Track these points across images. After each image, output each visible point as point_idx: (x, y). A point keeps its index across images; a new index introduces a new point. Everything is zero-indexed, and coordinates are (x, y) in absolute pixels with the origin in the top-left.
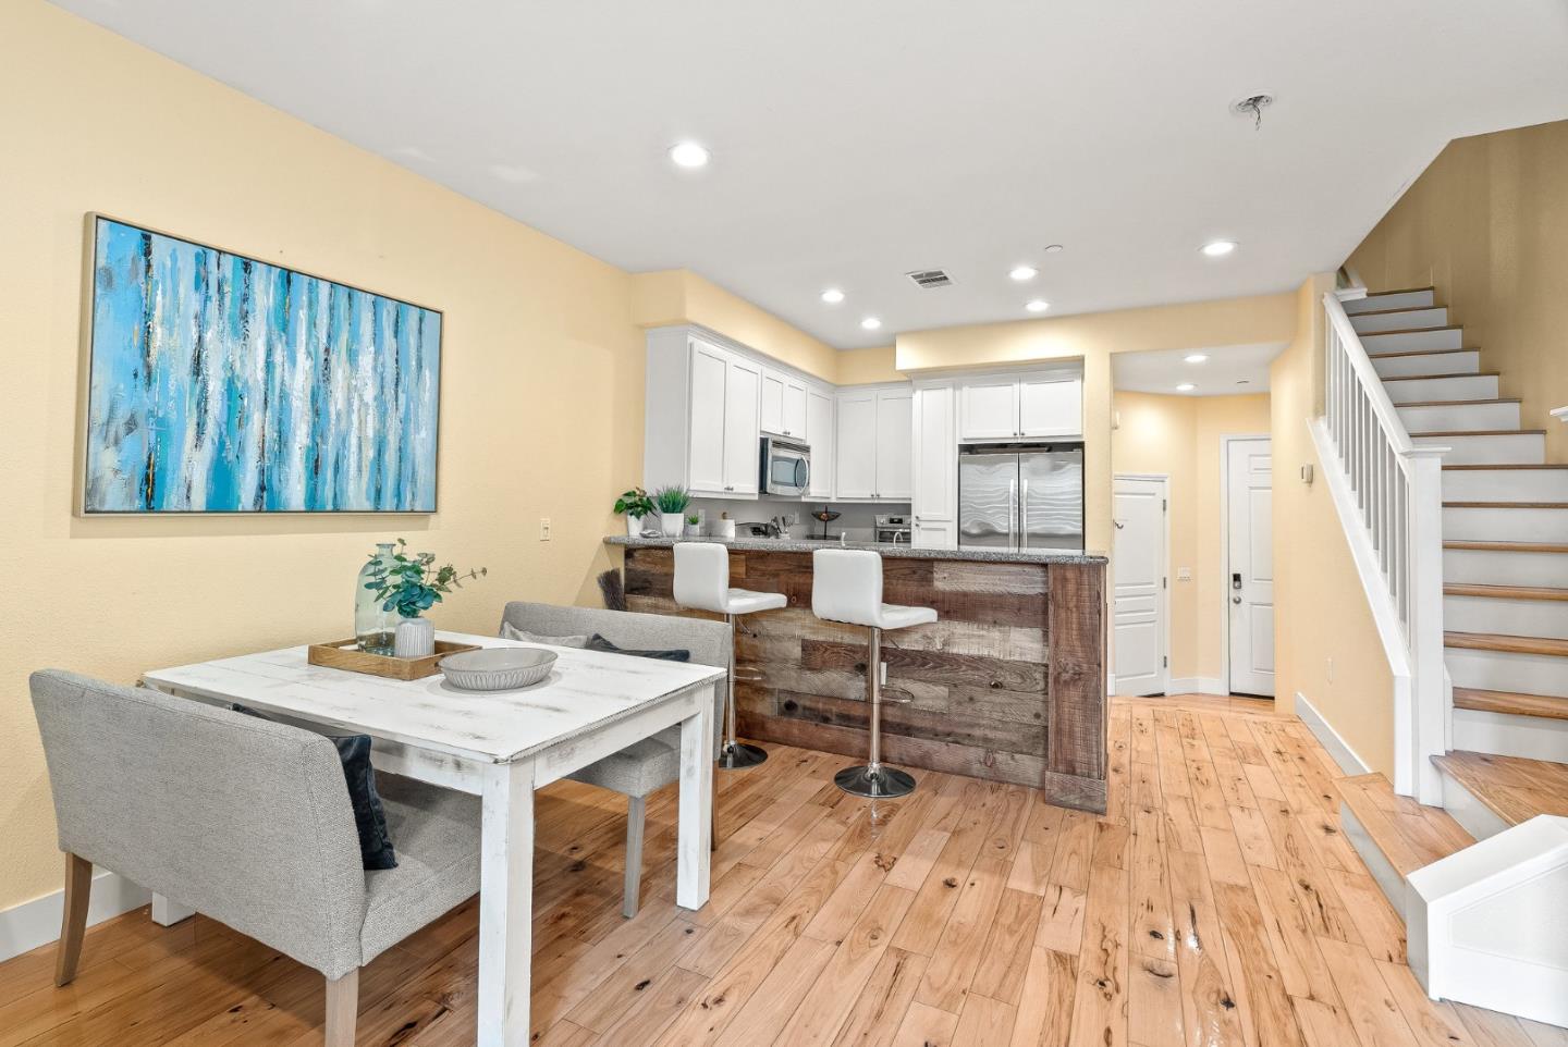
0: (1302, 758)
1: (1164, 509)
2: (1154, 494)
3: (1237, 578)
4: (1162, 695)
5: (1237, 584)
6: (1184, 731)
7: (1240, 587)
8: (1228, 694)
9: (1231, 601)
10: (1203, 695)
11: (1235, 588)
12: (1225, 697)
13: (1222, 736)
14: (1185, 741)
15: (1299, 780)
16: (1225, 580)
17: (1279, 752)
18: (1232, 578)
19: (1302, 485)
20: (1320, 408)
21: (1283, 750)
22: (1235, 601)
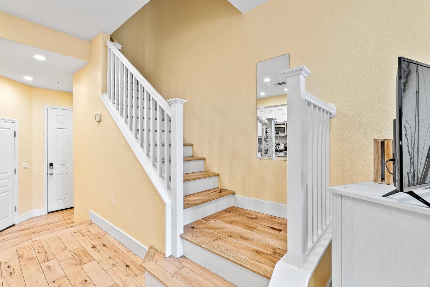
0: (104, 245)
1: (15, 136)
2: (9, 129)
3: (51, 165)
4: (14, 225)
5: (51, 167)
6: (41, 257)
7: (52, 168)
8: (47, 213)
9: (49, 174)
10: (36, 217)
11: (50, 169)
12: (46, 215)
13: (63, 250)
14: (43, 265)
15: (111, 262)
16: (46, 165)
17: (94, 247)
18: (49, 165)
19: (95, 122)
20: (105, 90)
21: (95, 244)
22: (50, 174)
